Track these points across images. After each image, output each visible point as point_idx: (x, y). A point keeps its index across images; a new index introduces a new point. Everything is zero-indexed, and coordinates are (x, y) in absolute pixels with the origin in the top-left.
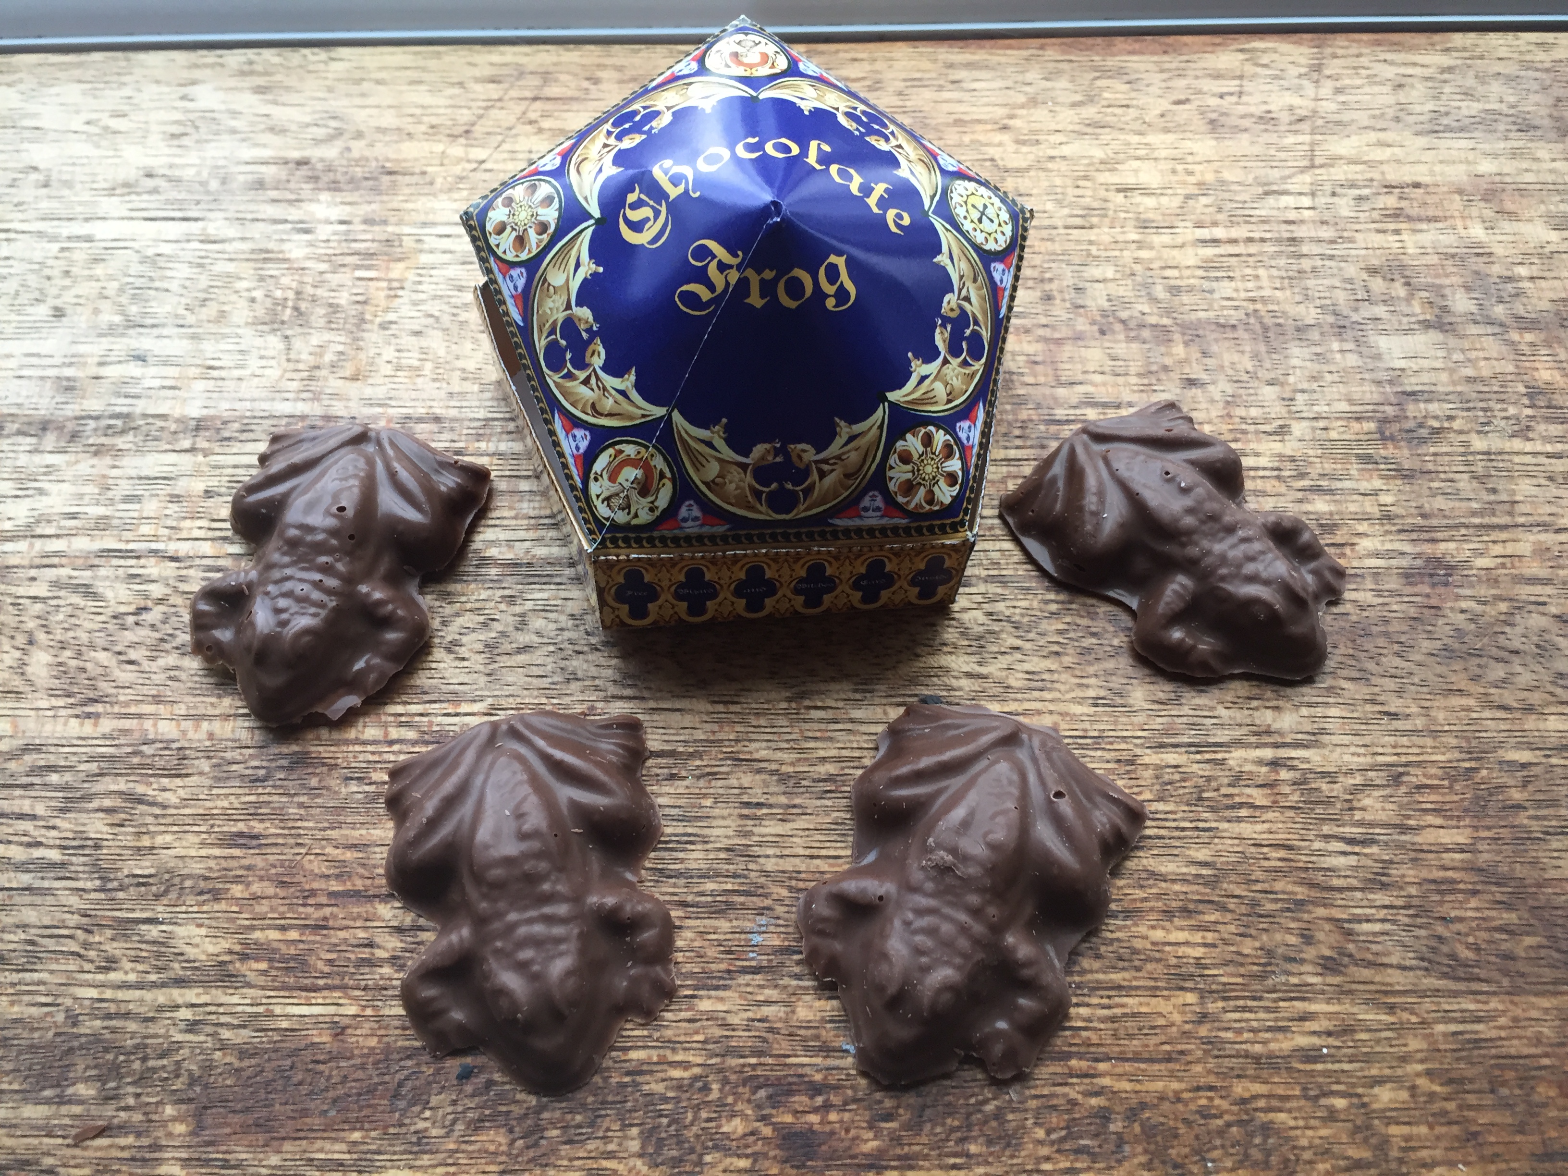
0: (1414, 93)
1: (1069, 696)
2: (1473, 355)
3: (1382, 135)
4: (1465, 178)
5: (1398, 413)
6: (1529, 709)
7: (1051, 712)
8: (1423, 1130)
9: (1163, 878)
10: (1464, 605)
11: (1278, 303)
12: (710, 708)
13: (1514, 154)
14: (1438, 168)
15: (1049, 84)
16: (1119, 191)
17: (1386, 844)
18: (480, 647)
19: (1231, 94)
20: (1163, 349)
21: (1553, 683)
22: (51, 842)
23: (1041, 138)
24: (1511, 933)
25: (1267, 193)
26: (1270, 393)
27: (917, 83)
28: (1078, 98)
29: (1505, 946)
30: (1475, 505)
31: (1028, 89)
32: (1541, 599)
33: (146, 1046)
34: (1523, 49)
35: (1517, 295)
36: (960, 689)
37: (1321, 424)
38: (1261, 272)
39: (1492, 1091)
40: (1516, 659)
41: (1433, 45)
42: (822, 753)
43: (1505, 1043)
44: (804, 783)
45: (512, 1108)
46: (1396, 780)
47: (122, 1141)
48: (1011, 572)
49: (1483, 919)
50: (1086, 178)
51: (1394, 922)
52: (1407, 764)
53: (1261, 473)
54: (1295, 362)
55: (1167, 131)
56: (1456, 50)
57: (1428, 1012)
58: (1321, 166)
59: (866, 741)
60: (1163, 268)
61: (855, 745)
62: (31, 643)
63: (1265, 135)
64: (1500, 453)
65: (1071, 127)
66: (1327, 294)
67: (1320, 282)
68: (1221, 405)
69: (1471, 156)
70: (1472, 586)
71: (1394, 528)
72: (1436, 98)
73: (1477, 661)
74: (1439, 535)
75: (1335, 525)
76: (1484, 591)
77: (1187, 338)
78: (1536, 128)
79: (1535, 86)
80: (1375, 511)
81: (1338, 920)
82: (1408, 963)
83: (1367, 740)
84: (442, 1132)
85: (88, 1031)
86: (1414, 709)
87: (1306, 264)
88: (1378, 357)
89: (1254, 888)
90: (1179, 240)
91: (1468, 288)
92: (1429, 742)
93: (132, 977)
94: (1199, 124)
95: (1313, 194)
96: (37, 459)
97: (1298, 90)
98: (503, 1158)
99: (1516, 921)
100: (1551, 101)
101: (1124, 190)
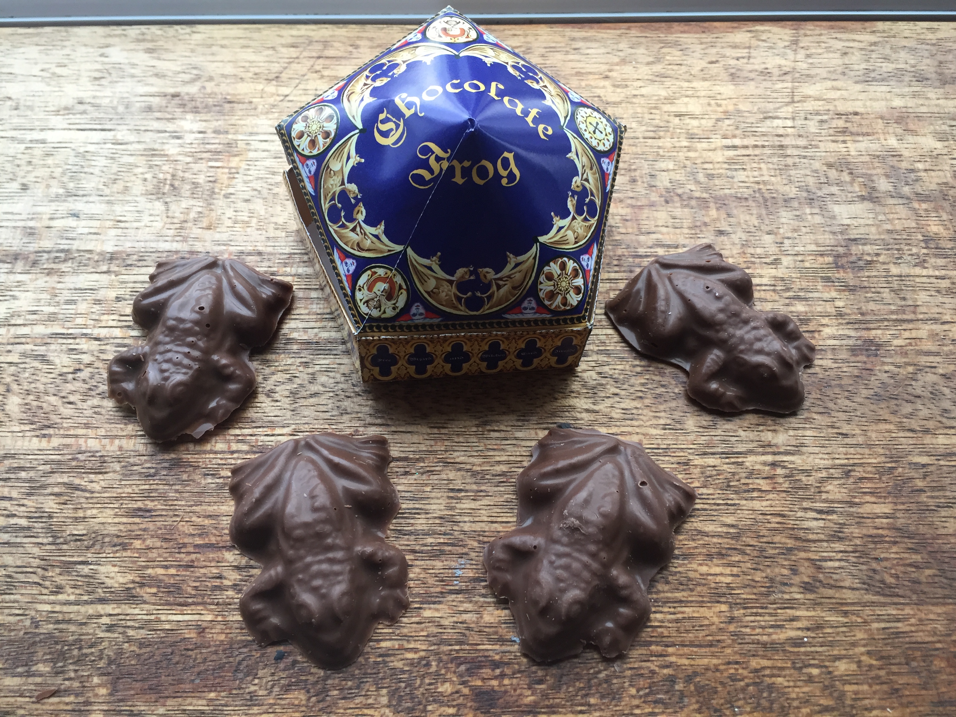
0: (854, 58)
1: (648, 424)
2: (891, 216)
3: (835, 83)
4: (885, 109)
5: (846, 251)
6: (926, 431)
7: (637, 433)
8: (865, 687)
9: (706, 534)
10: (886, 368)
11: (773, 185)
12: (429, 431)
13: (914, 95)
14: (868, 103)
15: (633, 51)
16: (676, 116)
17: (841, 513)
18: (287, 393)
19: (743, 58)
20: (703, 212)
21: (941, 415)
22: (21, 514)
23: (629, 83)
24: (917, 567)
25: (765, 118)
26: (768, 239)
27: (553, 50)
28: (651, 59)
29: (913, 575)
30: (893, 307)
31: (620, 54)
32: (933, 365)
33: (81, 640)
34: (918, 31)
35: (917, 180)
36: (582, 419)
37: (800, 258)
38: (763, 166)
39: (907, 664)
40: (919, 401)
41: (865, 29)
42: (498, 459)
43: (914, 634)
44: (487, 477)
45: (308, 677)
46: (847, 474)
47: (67, 699)
48: (612, 348)
49: (901, 559)
50: (656, 108)
51: (847, 561)
52: (854, 465)
53: (764, 288)
54: (783, 220)
55: (705, 79)
56: (879, 32)
57: (868, 616)
58: (798, 102)
59: (524, 451)
60: (703, 163)
61: (518, 454)
62: (8, 391)
63: (764, 83)
64: (908, 276)
65: (646, 77)
66: (802, 179)
67: (798, 172)
68: (739, 246)
69: (888, 96)
70: (891, 357)
71: (844, 322)
72: (868, 61)
73: (896, 402)
74: (872, 326)
75: (809, 319)
76: (899, 360)
77: (718, 205)
78: (927, 79)
79: (926, 54)
80: (833, 311)
81: (813, 560)
82: (855, 586)
83: (829, 450)
84: (265, 693)
85: (45, 631)
86: (858, 432)
87: (790, 161)
88: (834, 217)
89: (762, 540)
90: (713, 146)
91: (887, 176)
92: (867, 451)
93: (72, 598)
94: (724, 75)
95: (793, 119)
96: (12, 277)
97: (783, 56)
98: (303, 709)
99: (921, 560)
100: (936, 63)
101: (679, 115)
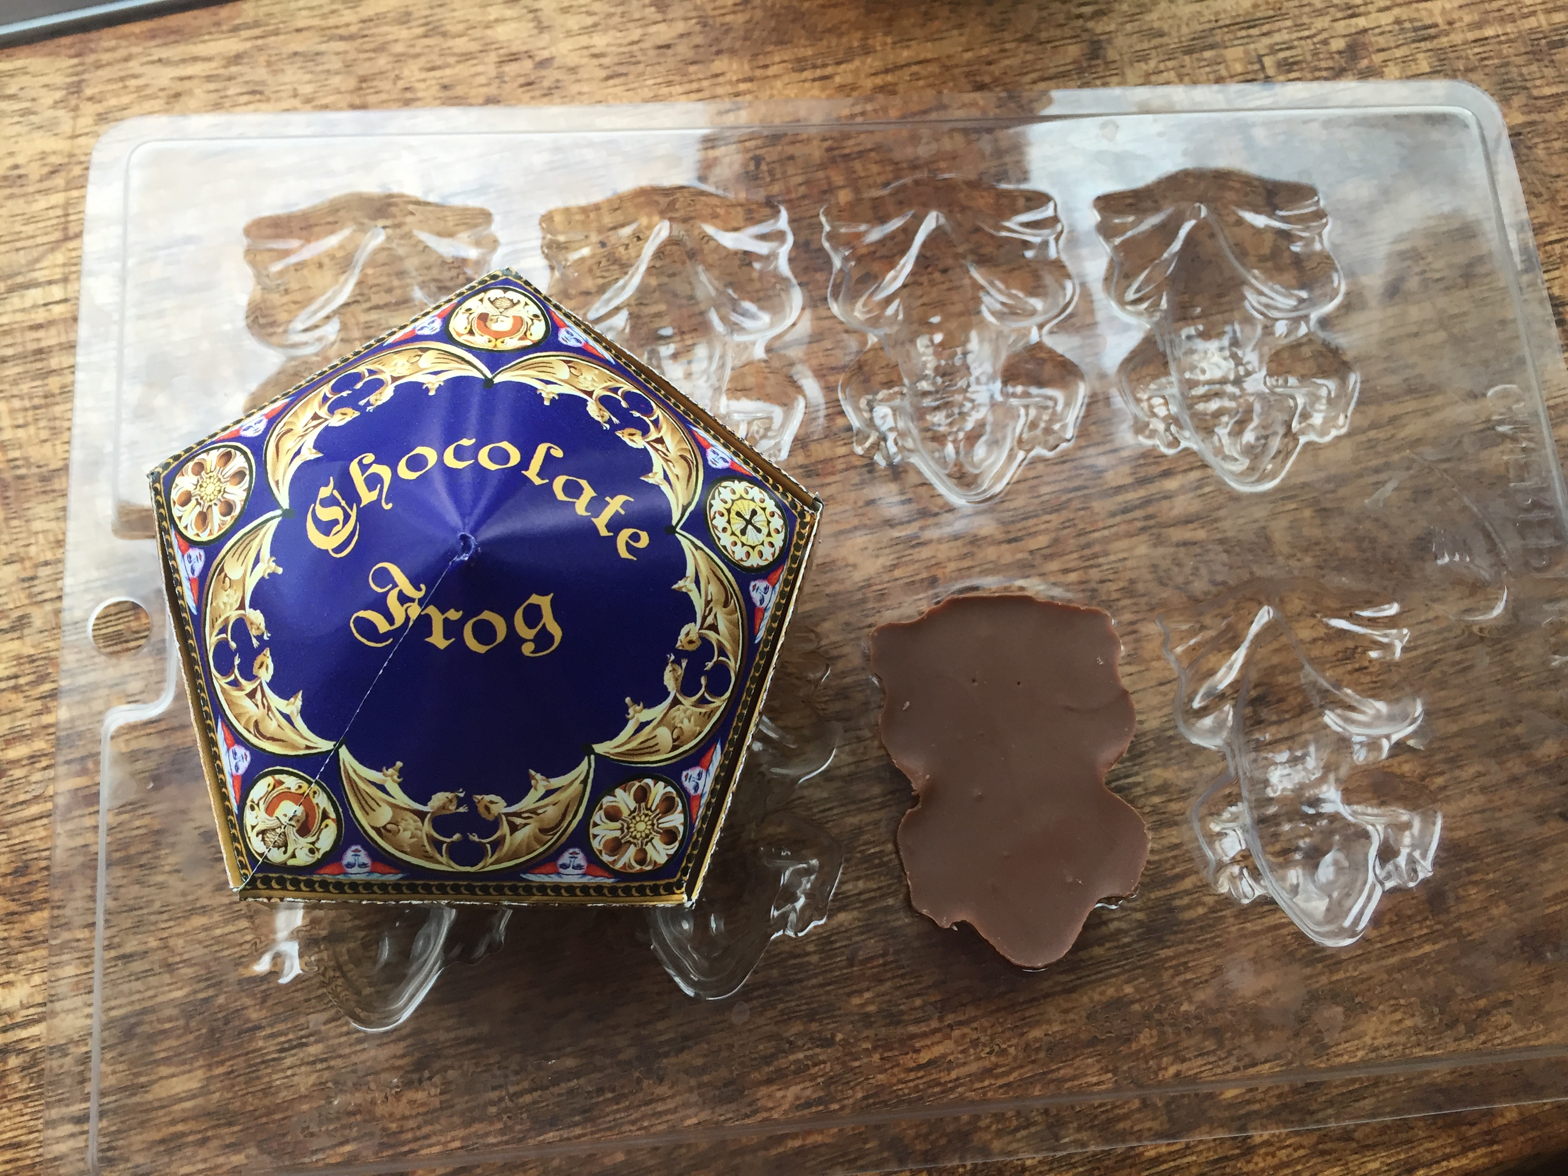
11: (20, 447)
17: (117, 1111)
25: (11, 290)
26: (8, 575)
46: (129, 1033)
52: (141, 1012)
54: (37, 525)
56: (247, 26)
58: (77, 236)
63: (10, 203)
79: (335, 64)
86: (152, 944)
92: (166, 978)
97: (52, 126)
100: (352, 83)
